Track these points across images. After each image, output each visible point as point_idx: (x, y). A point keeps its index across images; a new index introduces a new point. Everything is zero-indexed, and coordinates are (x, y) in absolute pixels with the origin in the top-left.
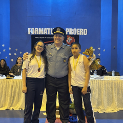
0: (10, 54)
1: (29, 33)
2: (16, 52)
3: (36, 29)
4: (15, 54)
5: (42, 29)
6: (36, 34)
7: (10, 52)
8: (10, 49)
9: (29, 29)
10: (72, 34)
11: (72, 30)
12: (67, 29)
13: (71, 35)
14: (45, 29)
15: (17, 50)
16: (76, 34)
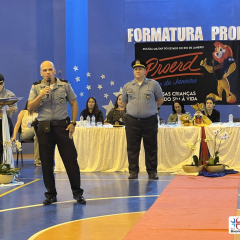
0: (89, 87)
1: (130, 40)
2: (101, 81)
3: (144, 29)
4: (100, 87)
5: (159, 29)
6: (144, 40)
7: (89, 81)
8: (88, 75)
9: (130, 31)
10: (226, 39)
11: (226, 29)
12: (213, 29)
13: (223, 42)
14: (166, 30)
15: (103, 77)
16: (234, 39)
